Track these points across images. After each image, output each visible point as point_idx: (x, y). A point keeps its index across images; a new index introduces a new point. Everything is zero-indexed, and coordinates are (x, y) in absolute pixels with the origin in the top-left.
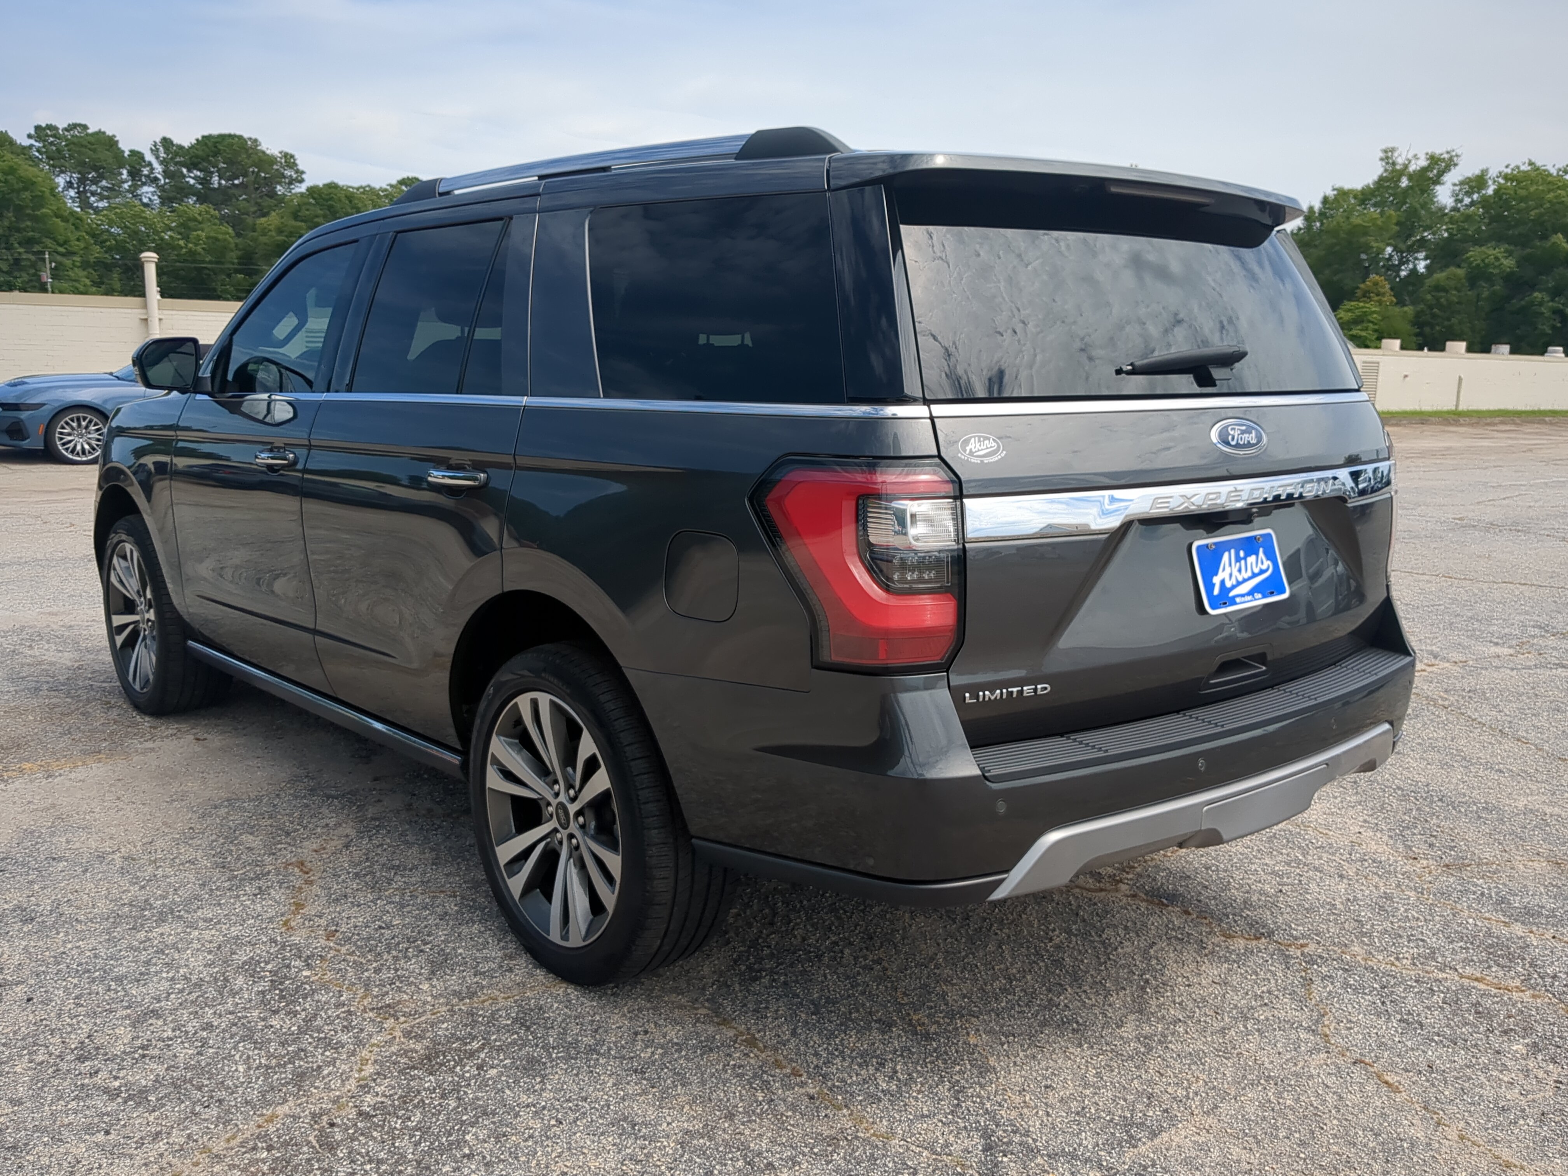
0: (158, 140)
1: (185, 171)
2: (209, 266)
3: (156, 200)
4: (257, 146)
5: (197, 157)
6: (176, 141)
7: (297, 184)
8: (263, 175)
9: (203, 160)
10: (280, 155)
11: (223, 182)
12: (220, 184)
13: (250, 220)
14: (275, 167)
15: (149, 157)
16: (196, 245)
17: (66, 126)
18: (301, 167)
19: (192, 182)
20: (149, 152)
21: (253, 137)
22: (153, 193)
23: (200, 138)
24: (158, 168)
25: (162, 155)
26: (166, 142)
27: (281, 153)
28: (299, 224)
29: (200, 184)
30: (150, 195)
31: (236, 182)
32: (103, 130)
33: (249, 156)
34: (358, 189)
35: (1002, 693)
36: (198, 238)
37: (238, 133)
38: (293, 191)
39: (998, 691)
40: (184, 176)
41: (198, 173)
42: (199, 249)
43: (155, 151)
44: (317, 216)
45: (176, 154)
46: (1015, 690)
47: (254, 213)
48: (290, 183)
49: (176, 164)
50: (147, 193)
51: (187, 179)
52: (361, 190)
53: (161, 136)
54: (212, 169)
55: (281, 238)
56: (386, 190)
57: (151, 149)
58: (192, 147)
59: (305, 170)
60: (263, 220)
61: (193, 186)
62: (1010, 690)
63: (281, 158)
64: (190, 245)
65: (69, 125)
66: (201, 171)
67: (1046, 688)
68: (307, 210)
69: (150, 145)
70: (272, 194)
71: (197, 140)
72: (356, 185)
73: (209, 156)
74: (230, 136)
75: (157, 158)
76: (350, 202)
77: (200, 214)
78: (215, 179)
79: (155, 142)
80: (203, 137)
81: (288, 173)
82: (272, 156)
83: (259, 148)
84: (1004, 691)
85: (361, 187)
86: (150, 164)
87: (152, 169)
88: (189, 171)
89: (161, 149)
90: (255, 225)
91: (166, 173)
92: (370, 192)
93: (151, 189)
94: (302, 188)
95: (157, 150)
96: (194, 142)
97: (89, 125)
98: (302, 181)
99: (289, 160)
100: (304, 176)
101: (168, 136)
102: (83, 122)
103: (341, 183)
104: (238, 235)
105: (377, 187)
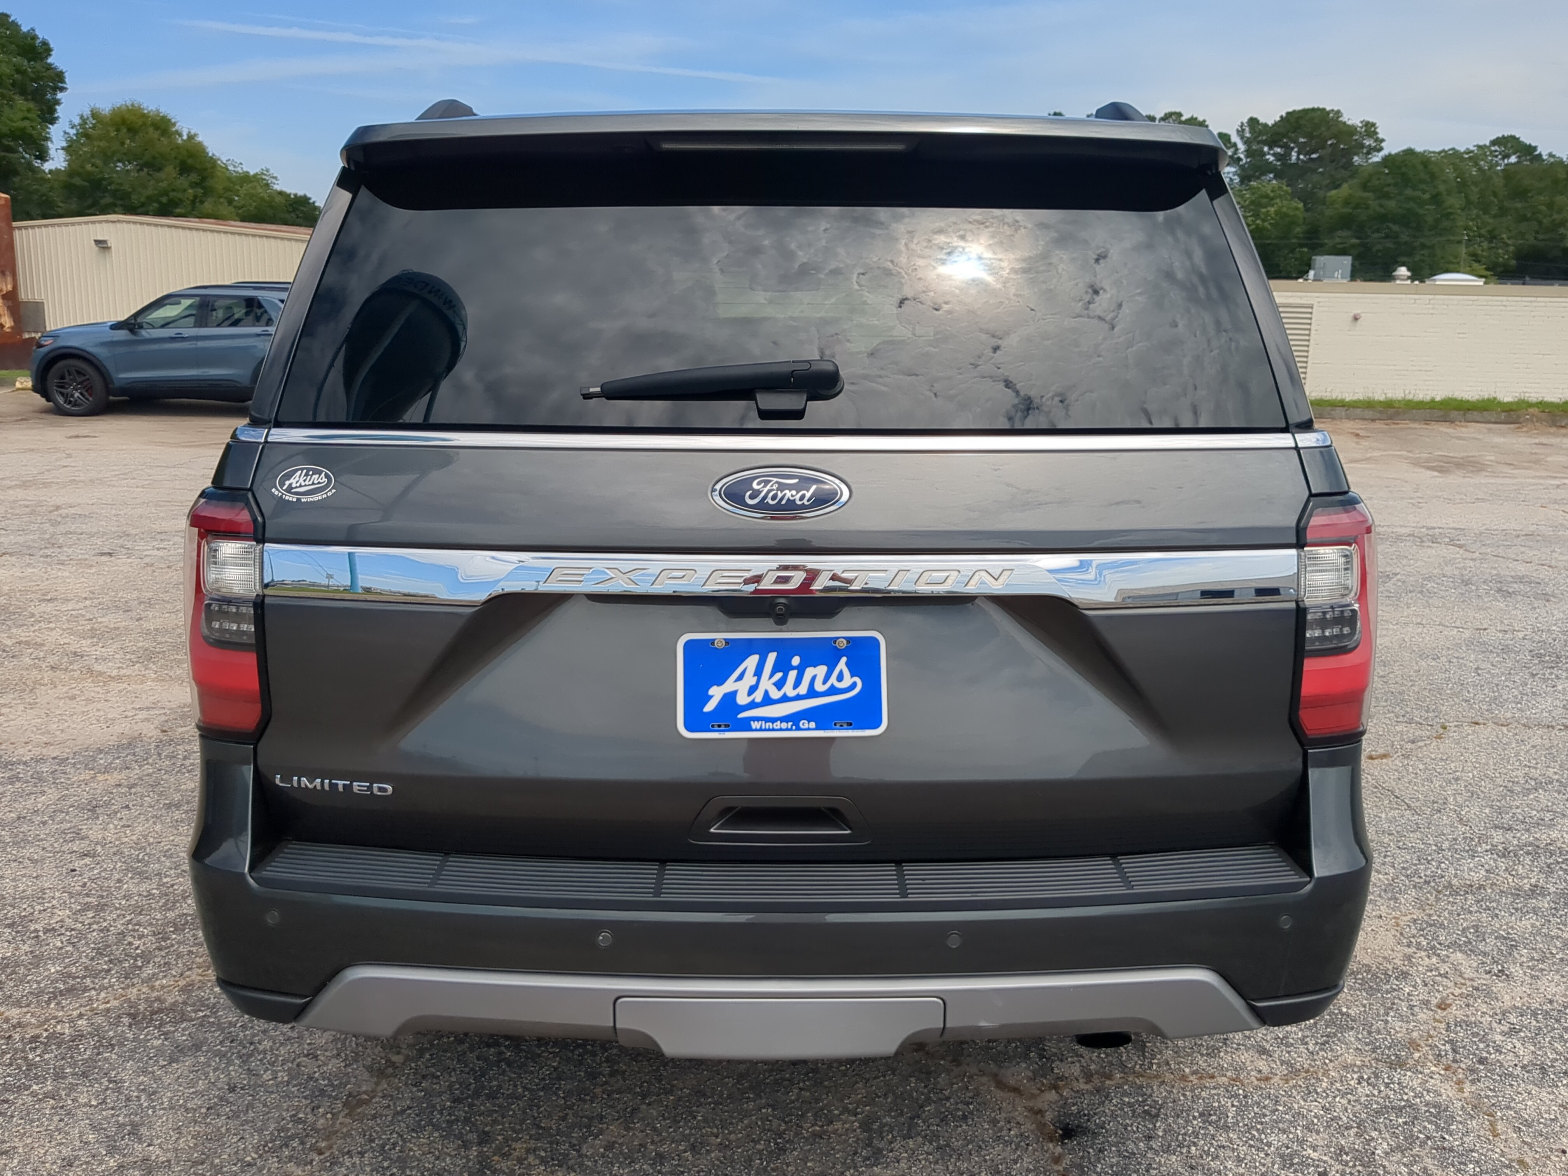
0: (1245, 121)
1: (1266, 149)
2: (1275, 242)
3: (1237, 179)
4: (1338, 117)
5: (1277, 134)
6: (1262, 120)
7: (1375, 153)
8: (1342, 146)
9: (1284, 137)
10: (1360, 125)
11: (1302, 157)
12: (1298, 158)
13: (1321, 194)
14: (1356, 137)
15: (1235, 138)
16: (1264, 221)
17: (1162, 115)
18: (1380, 136)
19: (1271, 158)
20: (1235, 133)
21: (1336, 109)
22: (1235, 174)
23: (1284, 115)
24: (1241, 147)
25: (1248, 135)
26: (1253, 122)
27: (1362, 122)
28: (1367, 194)
29: (1278, 160)
30: (1231, 175)
31: (1314, 156)
32: (1195, 116)
33: (1329, 128)
34: (1440, 153)
35: (322, 783)
36: (1267, 214)
37: (1321, 106)
38: (1370, 161)
39: (319, 780)
40: (1264, 154)
41: (1279, 150)
42: (1266, 224)
43: (1241, 133)
44: (1389, 185)
45: (1261, 133)
46: (341, 783)
47: (1327, 186)
48: (1368, 153)
49: (1259, 142)
50: (1229, 173)
51: (1268, 157)
52: (1443, 154)
53: (1248, 117)
54: (1292, 145)
55: (1347, 210)
56: (1472, 152)
57: (1238, 131)
58: (1276, 124)
59: (1384, 137)
60: (1333, 192)
61: (1271, 162)
62: (333, 781)
63: (1361, 128)
64: (1258, 222)
65: (1166, 114)
66: (1281, 147)
67: (385, 790)
68: (1379, 179)
69: (1237, 126)
70: (1349, 164)
71: (1281, 117)
72: (1438, 150)
73: (1288, 132)
74: (1313, 109)
75: (1242, 137)
76: (1426, 167)
77: (1272, 191)
78: (1294, 154)
79: (1242, 123)
80: (1288, 113)
81: (1367, 142)
82: (1353, 126)
83: (1340, 119)
84: (327, 781)
85: (1444, 151)
86: (1235, 145)
87: (1237, 149)
88: (1271, 148)
89: (1247, 129)
90: (1325, 197)
91: (1249, 153)
92: (1453, 157)
93: (1233, 169)
94: (1377, 158)
95: (1243, 130)
96: (1278, 119)
97: (1183, 112)
98: (1381, 149)
99: (1370, 128)
100: (1383, 144)
101: (1255, 116)
102: (1178, 110)
103: (1419, 149)
104: (1307, 210)
105: (1462, 150)
